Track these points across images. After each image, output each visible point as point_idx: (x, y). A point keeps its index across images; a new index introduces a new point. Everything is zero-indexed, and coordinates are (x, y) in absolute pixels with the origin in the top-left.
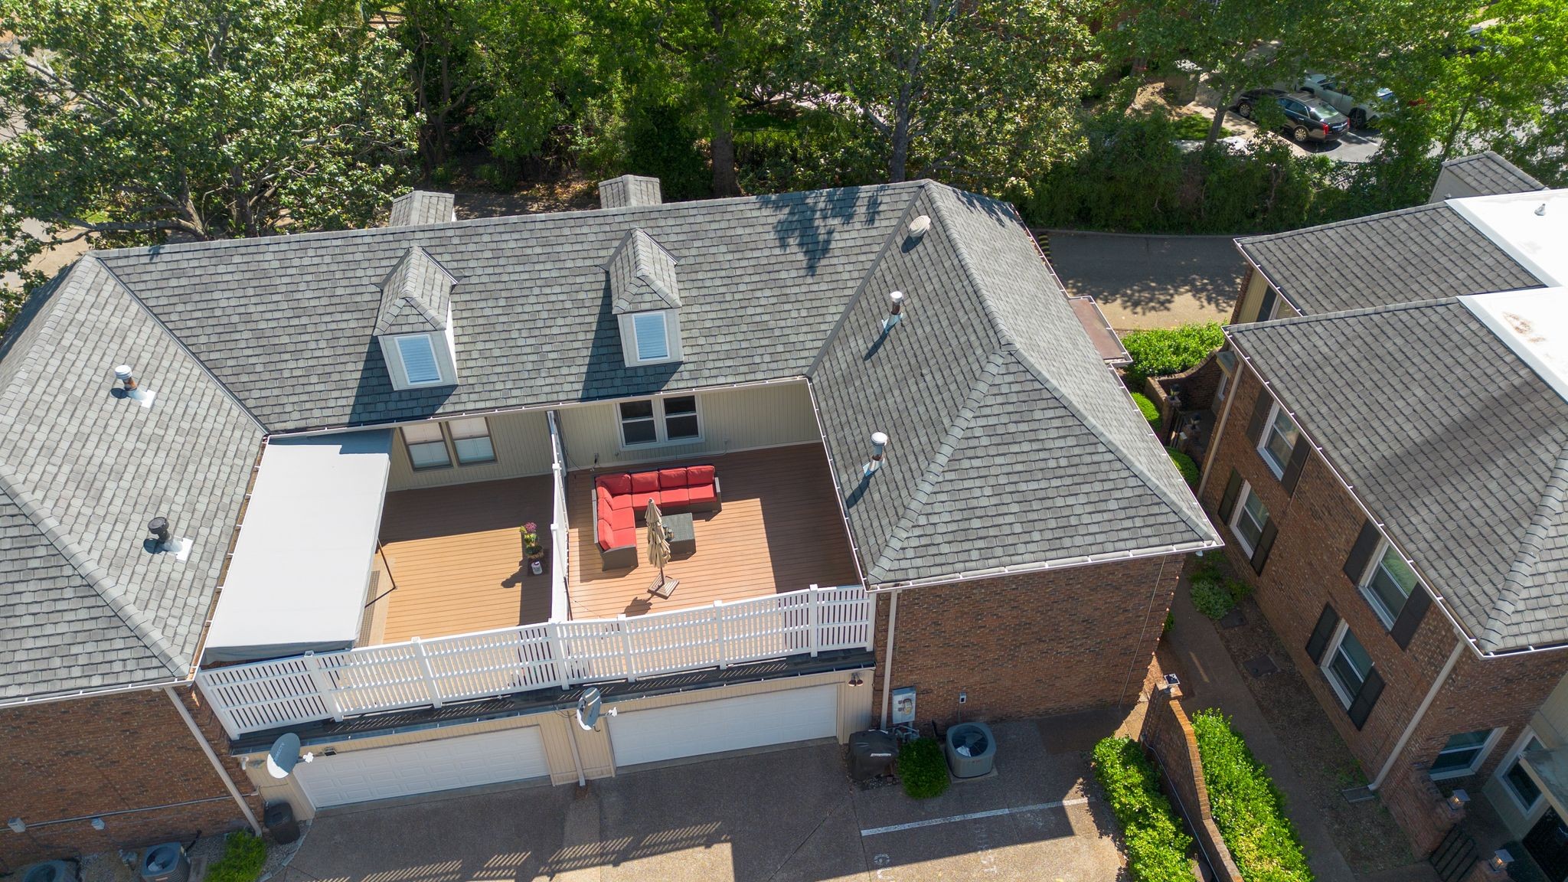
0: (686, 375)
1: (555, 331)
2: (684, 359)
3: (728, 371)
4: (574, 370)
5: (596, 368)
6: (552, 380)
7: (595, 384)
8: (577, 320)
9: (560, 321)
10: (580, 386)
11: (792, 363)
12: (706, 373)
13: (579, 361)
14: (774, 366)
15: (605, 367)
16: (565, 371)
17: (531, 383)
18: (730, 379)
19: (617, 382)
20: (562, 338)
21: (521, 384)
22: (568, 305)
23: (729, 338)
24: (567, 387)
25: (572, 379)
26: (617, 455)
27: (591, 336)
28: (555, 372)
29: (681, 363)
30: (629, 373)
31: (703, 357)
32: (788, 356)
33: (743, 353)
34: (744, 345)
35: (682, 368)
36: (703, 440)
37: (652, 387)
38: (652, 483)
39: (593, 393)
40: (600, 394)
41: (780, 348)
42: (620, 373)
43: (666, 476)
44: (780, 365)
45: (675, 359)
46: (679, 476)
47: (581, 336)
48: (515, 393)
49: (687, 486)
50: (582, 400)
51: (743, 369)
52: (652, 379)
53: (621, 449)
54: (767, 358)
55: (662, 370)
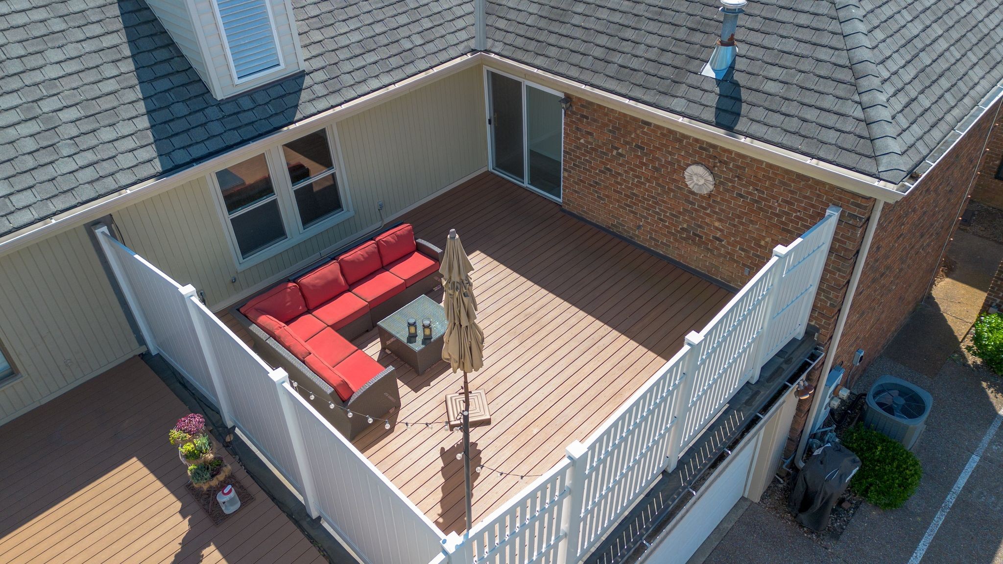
0: (320, 90)
1: (52, 72)
2: (305, 66)
3: (375, 69)
4: (126, 128)
5: (164, 115)
6: (89, 157)
7: (177, 141)
8: (89, 46)
9: (55, 55)
10: (150, 152)
11: (452, 39)
12: (347, 79)
13: (126, 112)
14: (431, 48)
15: (180, 109)
16: (107, 134)
17: (49, 172)
18: (386, 79)
19: (216, 128)
20: (75, 82)
21: (27, 180)
22: (57, 25)
23: (353, 23)
24: (126, 161)
25: (129, 144)
26: (234, 281)
27: (128, 66)
28: (90, 141)
29: (302, 75)
30: (229, 109)
31: (332, 58)
32: (440, 31)
33: (383, 40)
34: (379, 28)
35: (308, 81)
36: (352, 213)
37: (276, 122)
38: (335, 281)
39: (181, 157)
40: (195, 156)
41: (427, 24)
42: (213, 113)
43: (352, 262)
44: (440, 44)
45: (292, 70)
46: (370, 255)
47: (110, 71)
48: (20, 200)
49: (385, 267)
50: (166, 172)
51: (395, 62)
52: (271, 109)
53: (240, 268)
54: (418, 40)
55: (279, 91)
